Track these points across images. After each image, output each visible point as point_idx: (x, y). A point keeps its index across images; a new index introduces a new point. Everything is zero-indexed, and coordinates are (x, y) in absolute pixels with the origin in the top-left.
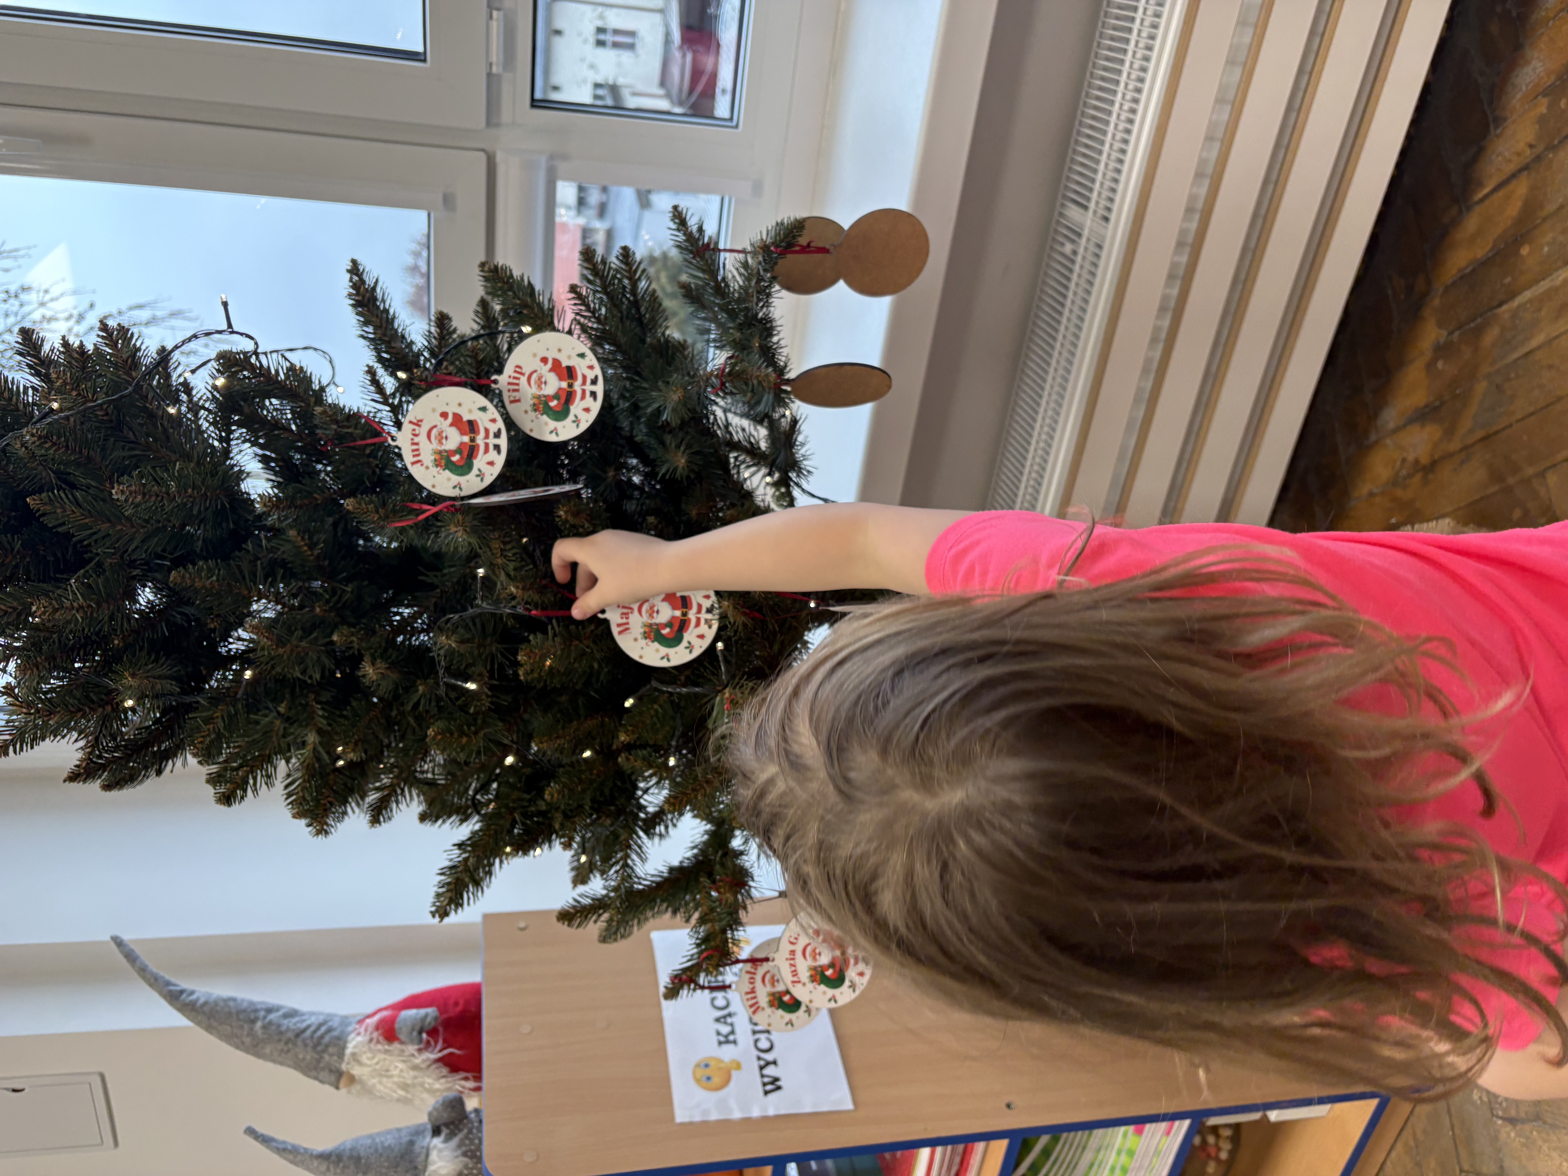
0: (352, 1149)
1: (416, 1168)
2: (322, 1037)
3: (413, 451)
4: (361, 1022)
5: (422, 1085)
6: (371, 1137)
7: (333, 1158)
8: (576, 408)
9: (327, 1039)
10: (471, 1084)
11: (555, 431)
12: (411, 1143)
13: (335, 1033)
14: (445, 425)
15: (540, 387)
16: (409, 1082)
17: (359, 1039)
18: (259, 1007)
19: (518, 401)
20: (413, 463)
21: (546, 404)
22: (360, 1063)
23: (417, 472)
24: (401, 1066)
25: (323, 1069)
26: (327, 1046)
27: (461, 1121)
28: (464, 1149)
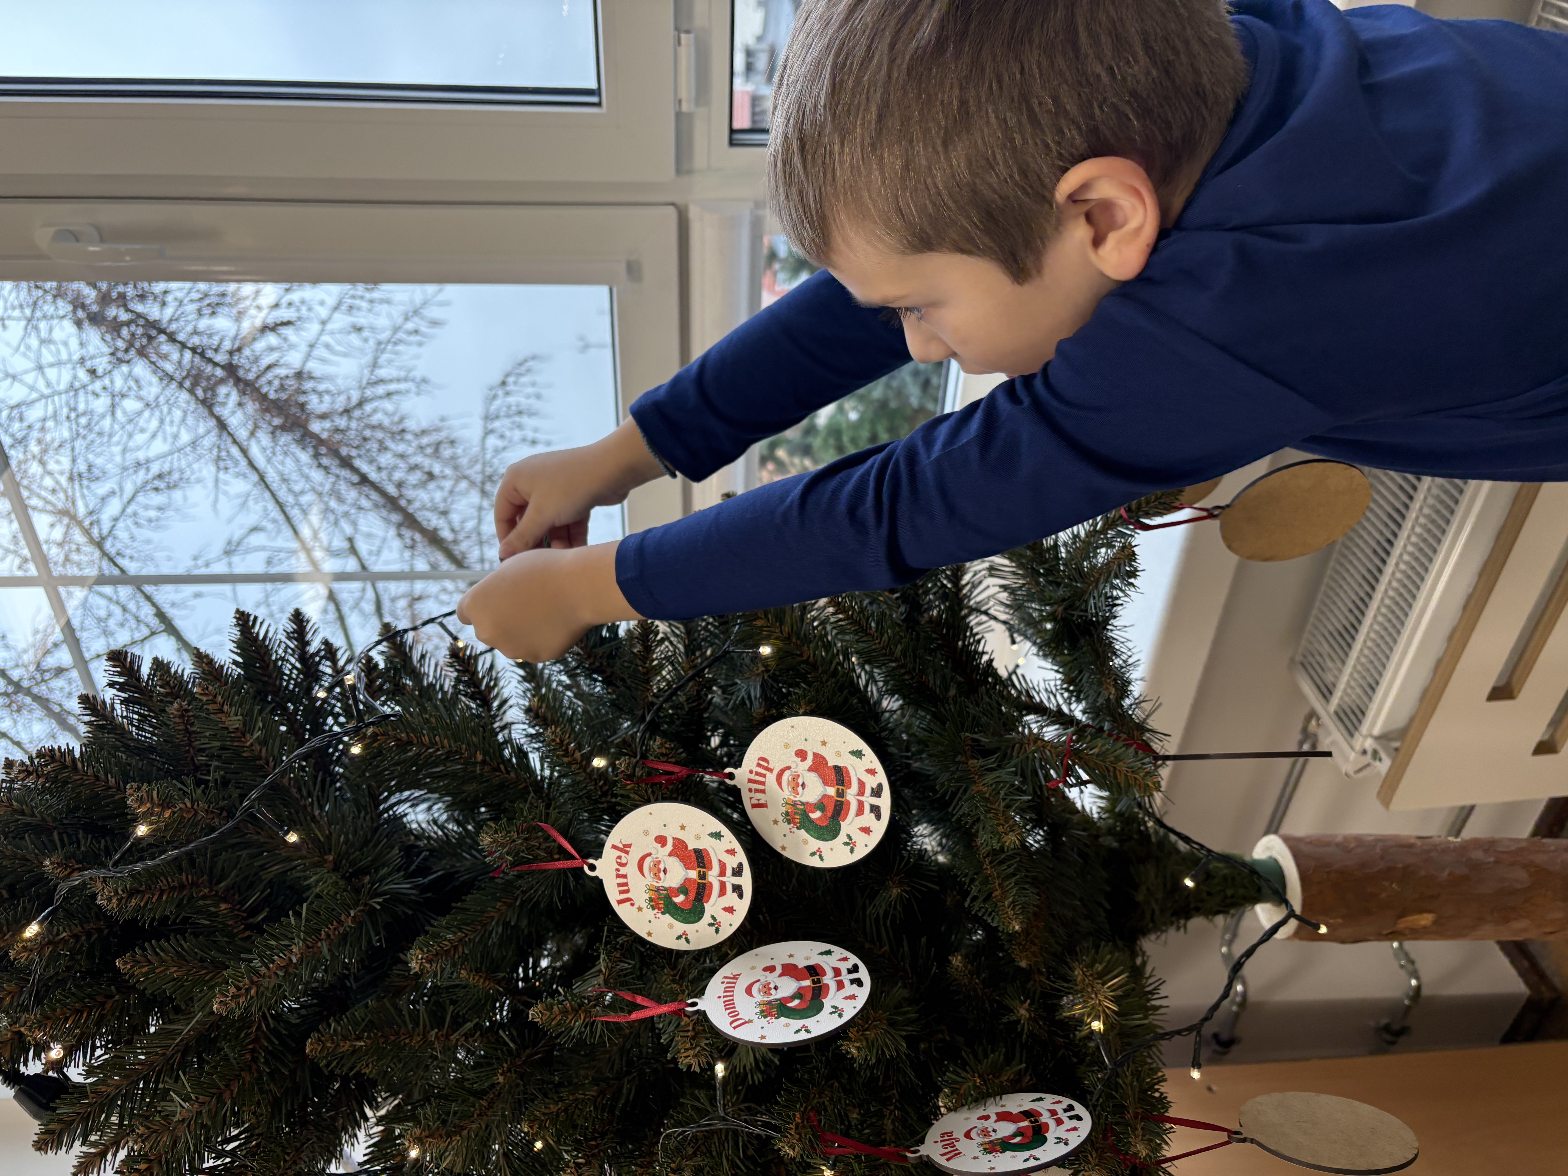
3: (619, 885)
8: (849, 826)
11: (819, 854)
14: (662, 853)
15: (794, 790)
19: (764, 806)
20: (620, 902)
21: (805, 815)
23: (624, 912)
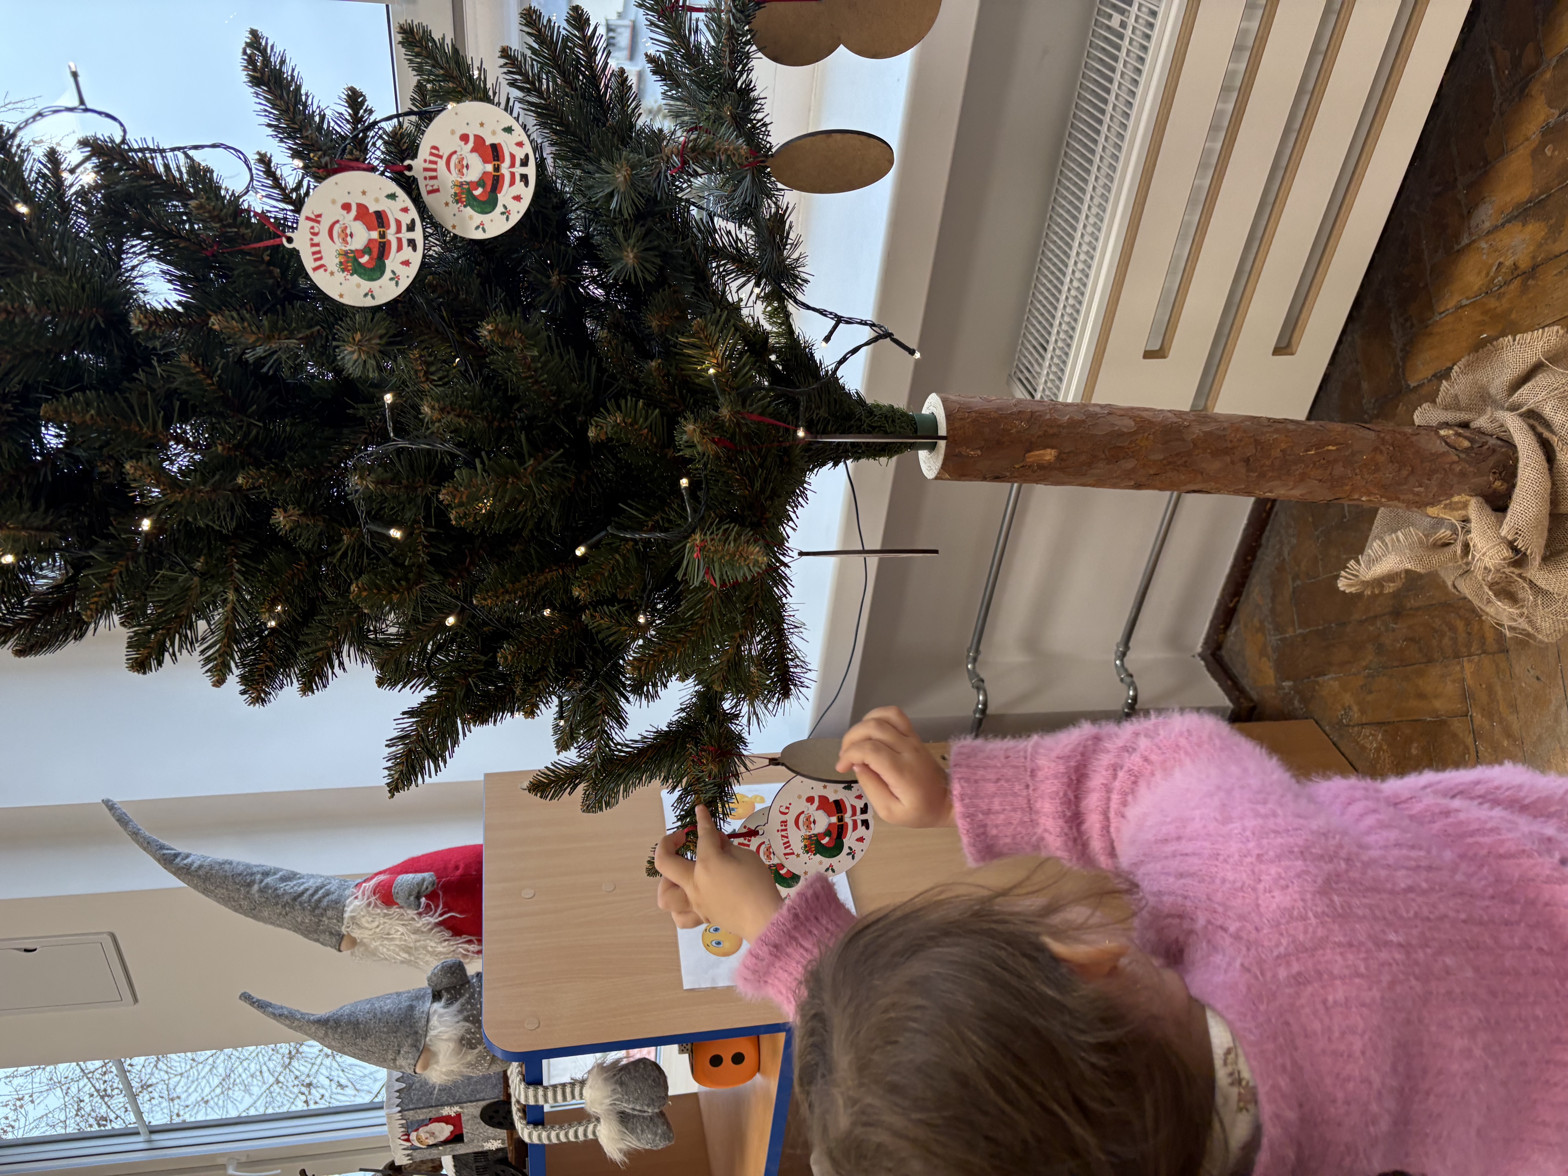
0: (349, 1015)
1: (416, 1033)
2: (320, 900)
3: (314, 253)
4: (358, 885)
5: (425, 948)
6: (369, 1001)
7: (331, 1023)
8: (505, 197)
9: (325, 903)
10: (473, 948)
11: (481, 227)
12: (411, 1008)
13: (333, 897)
14: (348, 219)
15: (461, 172)
16: (412, 945)
17: (357, 903)
18: (255, 870)
19: (437, 190)
20: (315, 269)
21: (469, 192)
22: (360, 927)
23: (320, 279)
24: (401, 929)
25: (324, 932)
26: (325, 910)
27: (462, 985)
28: (465, 1013)
